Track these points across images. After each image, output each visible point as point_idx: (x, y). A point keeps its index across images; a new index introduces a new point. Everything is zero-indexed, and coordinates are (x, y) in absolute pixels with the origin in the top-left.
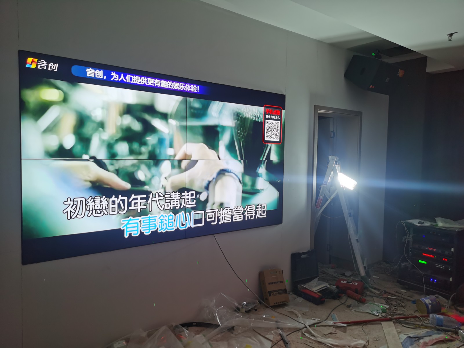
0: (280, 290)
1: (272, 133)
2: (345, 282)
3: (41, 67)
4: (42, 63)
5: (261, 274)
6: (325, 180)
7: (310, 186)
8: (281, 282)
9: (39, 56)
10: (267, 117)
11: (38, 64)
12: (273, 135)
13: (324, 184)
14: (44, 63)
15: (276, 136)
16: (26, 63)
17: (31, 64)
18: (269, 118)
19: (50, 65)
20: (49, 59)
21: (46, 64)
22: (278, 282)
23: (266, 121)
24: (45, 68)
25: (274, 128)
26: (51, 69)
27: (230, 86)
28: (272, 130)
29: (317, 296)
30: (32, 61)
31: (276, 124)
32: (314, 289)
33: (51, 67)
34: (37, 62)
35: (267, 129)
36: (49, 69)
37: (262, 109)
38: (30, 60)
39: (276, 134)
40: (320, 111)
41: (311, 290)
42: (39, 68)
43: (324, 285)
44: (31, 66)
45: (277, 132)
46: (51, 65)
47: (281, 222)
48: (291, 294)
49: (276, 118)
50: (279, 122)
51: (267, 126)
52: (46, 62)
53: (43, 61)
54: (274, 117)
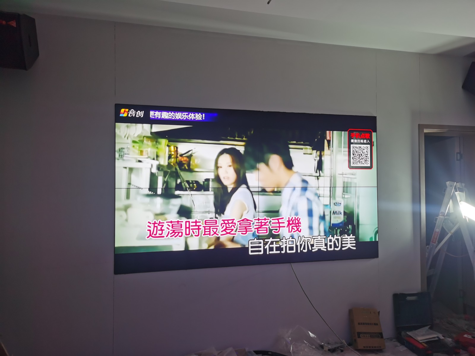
0: (373, 333)
1: (359, 158)
3: (131, 115)
4: (132, 112)
5: (350, 312)
6: (442, 210)
8: (376, 324)
9: (129, 107)
10: (353, 142)
11: (129, 113)
12: (361, 160)
13: (441, 215)
14: (133, 112)
15: (366, 161)
16: (120, 113)
17: (124, 113)
18: (355, 142)
19: (137, 113)
20: (137, 108)
21: (135, 112)
22: (371, 324)
23: (352, 145)
24: (134, 116)
25: (362, 152)
26: (138, 116)
27: (306, 113)
28: (359, 155)
29: (421, 347)
30: (125, 111)
31: (364, 148)
32: (419, 339)
33: (138, 114)
34: (128, 112)
35: (353, 154)
36: (137, 116)
37: (345, 134)
38: (123, 110)
39: (365, 159)
40: (426, 131)
41: (415, 339)
42: (129, 116)
43: (435, 336)
44: (123, 115)
45: (366, 157)
46: (139, 112)
49: (364, 142)
50: (369, 146)
51: (353, 151)
52: (135, 111)
53: (132, 111)
54: (362, 141)
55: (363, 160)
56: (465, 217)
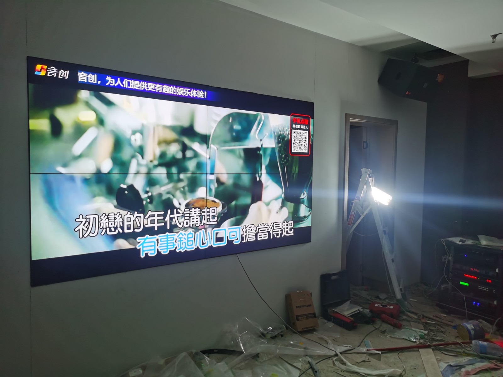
0: (308, 314)
1: (299, 144)
2: (380, 306)
3: (50, 74)
4: (52, 70)
5: (288, 297)
6: (358, 195)
7: (341, 201)
8: (310, 305)
9: (49, 63)
10: (294, 127)
11: (48, 71)
12: (301, 146)
13: (356, 199)
14: (54, 70)
15: (304, 147)
16: (34, 70)
17: (41, 71)
18: (296, 127)
19: (60, 72)
20: (60, 66)
21: (56, 71)
22: (306, 306)
23: (293, 131)
24: (55, 76)
25: (301, 138)
26: (61, 76)
27: (254, 93)
28: (299, 141)
29: (349, 321)
30: (42, 68)
31: (303, 134)
32: (346, 313)
33: (61, 74)
34: (47, 69)
35: (294, 140)
36: (59, 77)
37: (288, 118)
39: (304, 145)
40: (351, 120)
41: (342, 314)
42: (48, 75)
43: (357, 309)
44: (40, 74)
45: (305, 143)
46: (62, 72)
47: (309, 240)
48: (321, 319)
49: (304, 128)
50: (307, 132)
51: (294, 137)
52: (56, 69)
53: (53, 68)
54: (302, 127)
55: (303, 146)
56: (376, 201)
